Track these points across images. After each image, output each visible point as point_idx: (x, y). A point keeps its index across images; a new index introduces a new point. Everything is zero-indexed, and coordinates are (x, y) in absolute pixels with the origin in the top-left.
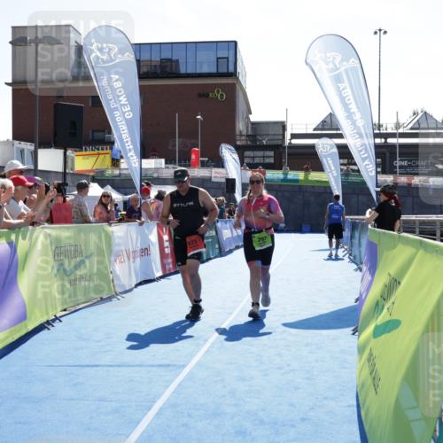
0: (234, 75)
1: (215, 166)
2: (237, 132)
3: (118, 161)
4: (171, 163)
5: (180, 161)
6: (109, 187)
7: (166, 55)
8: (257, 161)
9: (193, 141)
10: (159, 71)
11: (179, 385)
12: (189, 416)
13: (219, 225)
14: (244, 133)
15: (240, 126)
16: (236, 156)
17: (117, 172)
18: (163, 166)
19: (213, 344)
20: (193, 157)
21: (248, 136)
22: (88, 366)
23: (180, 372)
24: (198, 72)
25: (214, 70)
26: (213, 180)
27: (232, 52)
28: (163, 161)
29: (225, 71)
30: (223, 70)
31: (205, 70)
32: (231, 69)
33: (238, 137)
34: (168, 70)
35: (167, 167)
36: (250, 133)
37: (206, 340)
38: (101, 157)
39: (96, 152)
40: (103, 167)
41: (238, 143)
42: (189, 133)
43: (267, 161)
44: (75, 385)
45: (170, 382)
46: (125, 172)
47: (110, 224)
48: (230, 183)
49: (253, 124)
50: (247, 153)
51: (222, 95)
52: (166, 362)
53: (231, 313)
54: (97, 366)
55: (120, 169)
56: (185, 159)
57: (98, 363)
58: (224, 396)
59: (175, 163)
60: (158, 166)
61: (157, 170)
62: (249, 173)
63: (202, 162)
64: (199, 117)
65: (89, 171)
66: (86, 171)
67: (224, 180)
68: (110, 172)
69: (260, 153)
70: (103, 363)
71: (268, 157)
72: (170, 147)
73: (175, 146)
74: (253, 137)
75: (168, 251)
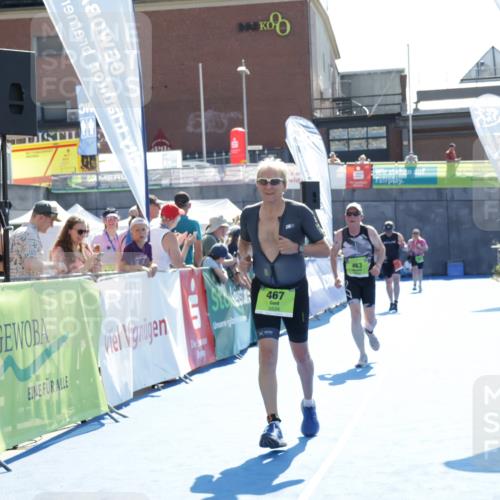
2: (316, 95)
3: (93, 158)
4: (193, 158)
5: (209, 154)
6: (78, 208)
8: (354, 146)
9: (232, 115)
14: (328, 94)
15: (321, 83)
16: (318, 139)
17: (92, 179)
18: (179, 163)
20: (235, 144)
21: (335, 100)
28: (178, 154)
33: (316, 104)
35: (185, 167)
36: (339, 94)
38: (61, 152)
39: (51, 142)
40: (66, 172)
41: (318, 114)
42: (225, 100)
43: (375, 145)
46: (108, 178)
48: (310, 191)
49: (343, 77)
50: (335, 133)
51: (283, 25)
55: (98, 174)
56: (219, 152)
59: (201, 157)
60: (169, 165)
61: (167, 172)
62: (342, 170)
63: (252, 153)
64: (242, 68)
65: (41, 179)
66: (35, 179)
67: (298, 186)
68: (80, 180)
69: (358, 132)
71: (375, 138)
72: (190, 129)
73: (198, 125)
74: (344, 102)
75: (197, 324)
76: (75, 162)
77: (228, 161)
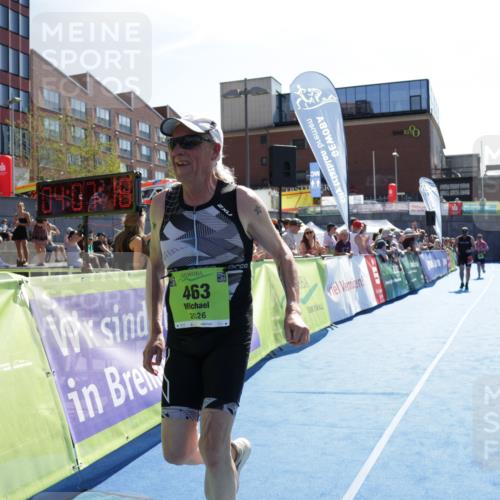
0: (427, 111)
1: (412, 200)
2: (433, 167)
3: (319, 199)
4: (369, 199)
5: (377, 197)
6: (312, 224)
7: (361, 97)
8: (453, 193)
9: (390, 177)
10: (354, 113)
11: (406, 413)
12: (422, 444)
13: (422, 256)
14: (439, 167)
15: (435, 161)
16: (435, 189)
17: (318, 209)
18: (362, 201)
19: (433, 372)
20: (391, 192)
21: (443, 170)
22: (314, 393)
23: (405, 401)
24: (392, 110)
25: (407, 108)
26: (411, 213)
27: (424, 90)
28: (362, 197)
29: (418, 108)
30: (416, 107)
31: (399, 108)
32: (424, 107)
33: (433, 172)
34: (362, 111)
35: (365, 203)
36: (445, 167)
37: (425, 369)
38: (303, 195)
39: (298, 191)
40: (306, 205)
41: (434, 177)
42: (386, 170)
43: (464, 193)
44: (305, 411)
45: (396, 410)
46: (327, 209)
47: (323, 258)
48: (430, 217)
49: (447, 158)
50: (443, 186)
51: (416, 132)
52: (389, 390)
53: (444, 343)
54: (323, 393)
55: (321, 207)
56: (383, 196)
57: (322, 390)
58: (452, 425)
59: (373, 198)
60: (357, 202)
61: (356, 206)
62: (446, 205)
63: (400, 196)
64: (395, 154)
65: (293, 209)
66: (290, 209)
67: (424, 214)
68: (313, 210)
69: (456, 186)
70: (327, 390)
71: (464, 189)
72: (368, 184)
73: (372, 182)
74: (448, 170)
75: (378, 282)
76: (310, 201)
77: (387, 201)
